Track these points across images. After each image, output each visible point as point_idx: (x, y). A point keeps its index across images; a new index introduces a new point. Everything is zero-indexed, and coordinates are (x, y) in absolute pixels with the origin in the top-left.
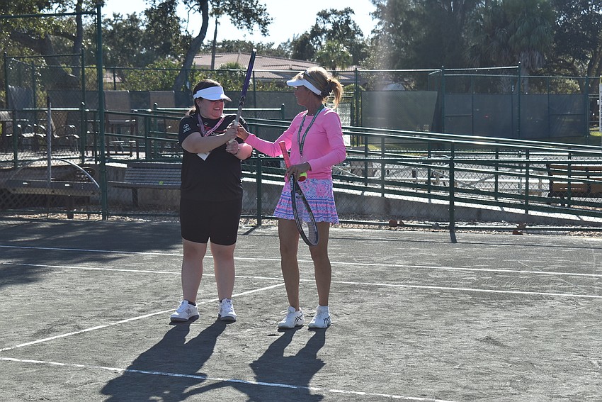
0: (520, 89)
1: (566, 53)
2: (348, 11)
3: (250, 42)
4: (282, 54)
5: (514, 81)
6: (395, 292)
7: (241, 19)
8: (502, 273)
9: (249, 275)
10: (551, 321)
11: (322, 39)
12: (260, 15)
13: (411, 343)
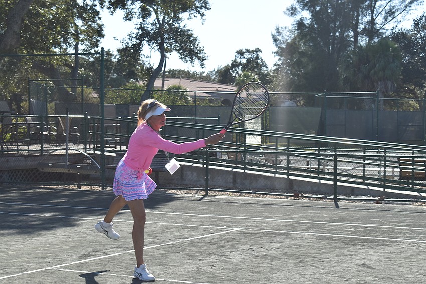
0: (378, 107)
1: (410, 83)
2: (258, 50)
3: (188, 71)
4: (210, 79)
5: (374, 101)
6: (302, 237)
7: (186, 56)
8: (371, 227)
9: (207, 225)
10: (402, 255)
11: (239, 69)
12: (200, 53)
13: (316, 266)
